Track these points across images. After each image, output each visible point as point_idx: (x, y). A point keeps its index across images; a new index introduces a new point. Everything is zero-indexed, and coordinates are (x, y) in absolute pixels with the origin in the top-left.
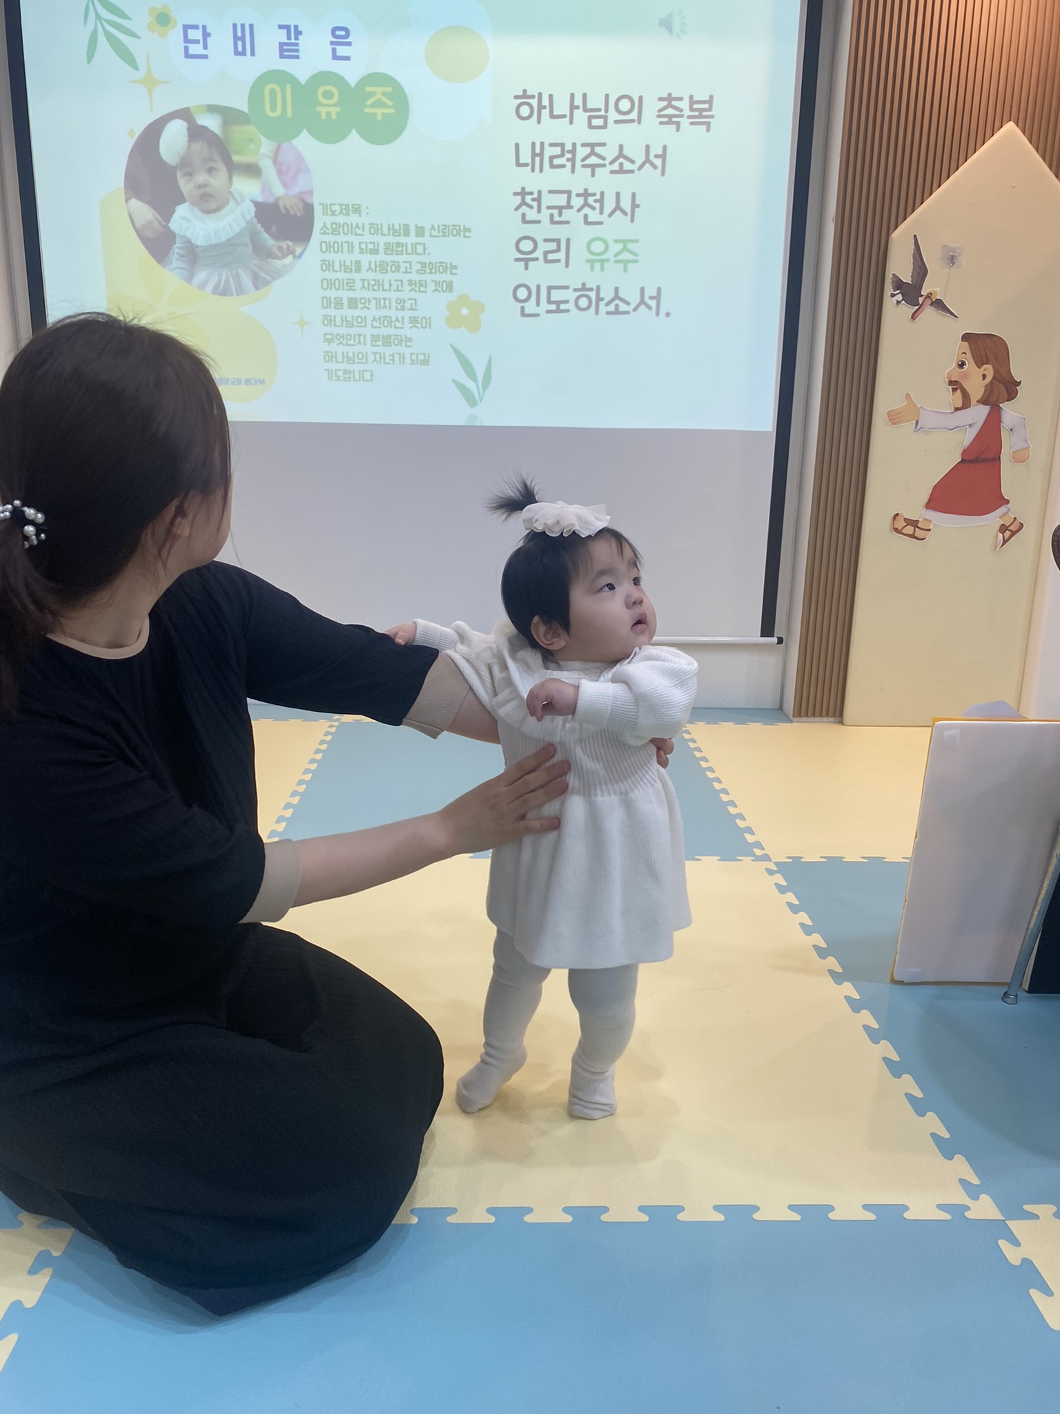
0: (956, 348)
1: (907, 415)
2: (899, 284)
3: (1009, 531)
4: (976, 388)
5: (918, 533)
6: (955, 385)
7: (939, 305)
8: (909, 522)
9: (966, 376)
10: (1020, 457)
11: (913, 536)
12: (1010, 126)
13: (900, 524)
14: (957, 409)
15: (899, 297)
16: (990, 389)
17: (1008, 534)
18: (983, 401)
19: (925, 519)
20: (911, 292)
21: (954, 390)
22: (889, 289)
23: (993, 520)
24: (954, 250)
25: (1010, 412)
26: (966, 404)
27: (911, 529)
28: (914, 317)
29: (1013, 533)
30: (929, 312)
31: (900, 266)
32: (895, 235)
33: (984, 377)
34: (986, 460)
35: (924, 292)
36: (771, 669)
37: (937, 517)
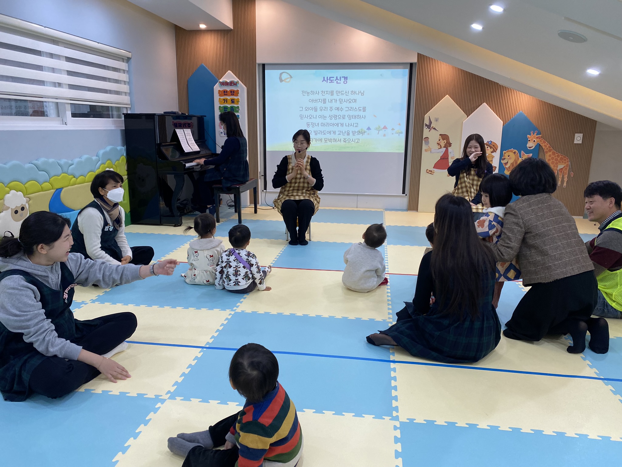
0: (439, 137)
1: (429, 150)
2: (426, 125)
4: (443, 145)
5: (432, 173)
6: (438, 144)
7: (434, 129)
9: (441, 142)
10: (453, 158)
11: (431, 174)
12: (447, 95)
13: (428, 171)
14: (439, 149)
15: (427, 127)
18: (444, 147)
19: (433, 170)
20: (429, 126)
21: (438, 145)
22: (424, 126)
24: (437, 118)
25: (450, 149)
26: (441, 148)
27: (431, 172)
28: (430, 131)
30: (433, 130)
31: (426, 122)
32: (425, 116)
33: (444, 142)
34: (445, 159)
35: (431, 126)
36: (404, 201)
37: (435, 170)
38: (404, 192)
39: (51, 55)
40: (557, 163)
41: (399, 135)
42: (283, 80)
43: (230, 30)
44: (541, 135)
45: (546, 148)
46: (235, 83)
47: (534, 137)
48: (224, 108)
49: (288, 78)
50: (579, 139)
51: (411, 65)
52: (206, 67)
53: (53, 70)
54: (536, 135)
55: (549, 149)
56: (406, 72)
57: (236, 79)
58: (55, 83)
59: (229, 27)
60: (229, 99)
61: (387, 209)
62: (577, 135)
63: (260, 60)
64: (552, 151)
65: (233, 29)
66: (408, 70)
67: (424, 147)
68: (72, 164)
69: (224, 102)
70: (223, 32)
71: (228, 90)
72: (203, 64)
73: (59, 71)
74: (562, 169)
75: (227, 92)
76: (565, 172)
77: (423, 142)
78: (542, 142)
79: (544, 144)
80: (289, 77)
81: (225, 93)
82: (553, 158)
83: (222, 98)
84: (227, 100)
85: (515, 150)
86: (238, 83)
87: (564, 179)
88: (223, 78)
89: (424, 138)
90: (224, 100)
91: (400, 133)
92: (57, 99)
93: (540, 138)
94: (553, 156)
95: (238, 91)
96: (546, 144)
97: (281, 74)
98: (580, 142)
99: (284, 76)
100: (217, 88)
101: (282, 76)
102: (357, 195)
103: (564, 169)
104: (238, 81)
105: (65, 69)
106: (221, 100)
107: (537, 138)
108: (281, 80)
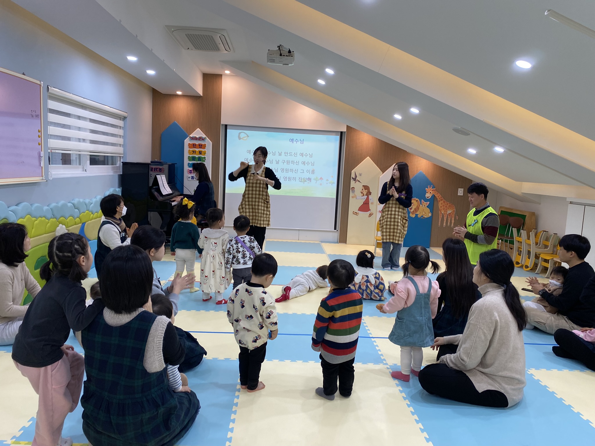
0: (362, 187)
1: (355, 197)
2: (353, 178)
3: (370, 215)
4: (365, 193)
5: (357, 214)
6: (362, 193)
7: (359, 181)
8: (355, 213)
9: (363, 191)
10: (372, 203)
11: (356, 215)
12: (368, 157)
15: (353, 180)
16: (367, 193)
17: (371, 215)
18: (366, 195)
19: (358, 212)
20: (355, 179)
22: (351, 179)
23: (368, 213)
24: (361, 173)
25: (370, 197)
26: (363, 195)
28: (355, 183)
29: (372, 215)
30: (357, 182)
31: (353, 176)
32: (352, 171)
34: (367, 204)
35: (357, 179)
36: (336, 235)
37: (360, 212)
38: (335, 229)
39: (79, 118)
40: (446, 209)
41: (332, 185)
42: (241, 138)
43: (200, 97)
44: (435, 189)
45: (439, 198)
46: (203, 139)
47: (430, 190)
48: (193, 157)
49: (245, 137)
50: (461, 192)
51: (342, 133)
52: (178, 124)
53: (79, 129)
54: (432, 188)
55: (441, 199)
56: (338, 137)
57: (204, 136)
58: (79, 139)
59: (199, 94)
60: (197, 150)
61: (322, 242)
62: (459, 189)
63: (223, 122)
64: (443, 200)
65: (202, 96)
66: (339, 136)
67: (351, 194)
68: (92, 204)
69: (193, 153)
70: (194, 98)
71: (197, 144)
72: (175, 121)
73: (84, 130)
74: (450, 213)
75: (196, 145)
76: (452, 215)
77: (351, 190)
78: (436, 194)
79: (437, 195)
80: (247, 136)
81: (194, 146)
82: (443, 206)
83: (191, 149)
84: (195, 151)
85: (417, 199)
86: (206, 139)
87: (452, 221)
88: (193, 134)
89: (351, 187)
90: (192, 151)
91: (332, 183)
92: (80, 151)
93: (434, 191)
94: (444, 204)
95: (205, 145)
96: (439, 195)
97: (240, 133)
98: (462, 195)
99: (242, 135)
100: (187, 141)
101: (241, 135)
102: (299, 230)
103: (451, 214)
104: (206, 137)
105: (89, 128)
106: (190, 151)
107: (432, 190)
108: (240, 138)
